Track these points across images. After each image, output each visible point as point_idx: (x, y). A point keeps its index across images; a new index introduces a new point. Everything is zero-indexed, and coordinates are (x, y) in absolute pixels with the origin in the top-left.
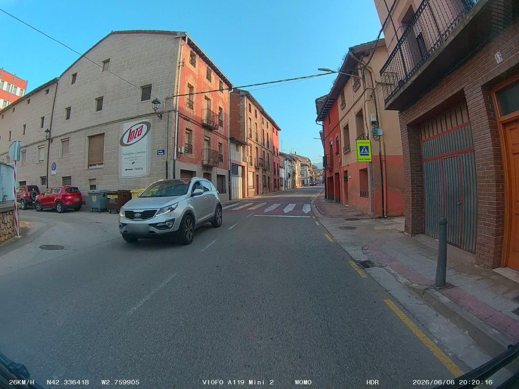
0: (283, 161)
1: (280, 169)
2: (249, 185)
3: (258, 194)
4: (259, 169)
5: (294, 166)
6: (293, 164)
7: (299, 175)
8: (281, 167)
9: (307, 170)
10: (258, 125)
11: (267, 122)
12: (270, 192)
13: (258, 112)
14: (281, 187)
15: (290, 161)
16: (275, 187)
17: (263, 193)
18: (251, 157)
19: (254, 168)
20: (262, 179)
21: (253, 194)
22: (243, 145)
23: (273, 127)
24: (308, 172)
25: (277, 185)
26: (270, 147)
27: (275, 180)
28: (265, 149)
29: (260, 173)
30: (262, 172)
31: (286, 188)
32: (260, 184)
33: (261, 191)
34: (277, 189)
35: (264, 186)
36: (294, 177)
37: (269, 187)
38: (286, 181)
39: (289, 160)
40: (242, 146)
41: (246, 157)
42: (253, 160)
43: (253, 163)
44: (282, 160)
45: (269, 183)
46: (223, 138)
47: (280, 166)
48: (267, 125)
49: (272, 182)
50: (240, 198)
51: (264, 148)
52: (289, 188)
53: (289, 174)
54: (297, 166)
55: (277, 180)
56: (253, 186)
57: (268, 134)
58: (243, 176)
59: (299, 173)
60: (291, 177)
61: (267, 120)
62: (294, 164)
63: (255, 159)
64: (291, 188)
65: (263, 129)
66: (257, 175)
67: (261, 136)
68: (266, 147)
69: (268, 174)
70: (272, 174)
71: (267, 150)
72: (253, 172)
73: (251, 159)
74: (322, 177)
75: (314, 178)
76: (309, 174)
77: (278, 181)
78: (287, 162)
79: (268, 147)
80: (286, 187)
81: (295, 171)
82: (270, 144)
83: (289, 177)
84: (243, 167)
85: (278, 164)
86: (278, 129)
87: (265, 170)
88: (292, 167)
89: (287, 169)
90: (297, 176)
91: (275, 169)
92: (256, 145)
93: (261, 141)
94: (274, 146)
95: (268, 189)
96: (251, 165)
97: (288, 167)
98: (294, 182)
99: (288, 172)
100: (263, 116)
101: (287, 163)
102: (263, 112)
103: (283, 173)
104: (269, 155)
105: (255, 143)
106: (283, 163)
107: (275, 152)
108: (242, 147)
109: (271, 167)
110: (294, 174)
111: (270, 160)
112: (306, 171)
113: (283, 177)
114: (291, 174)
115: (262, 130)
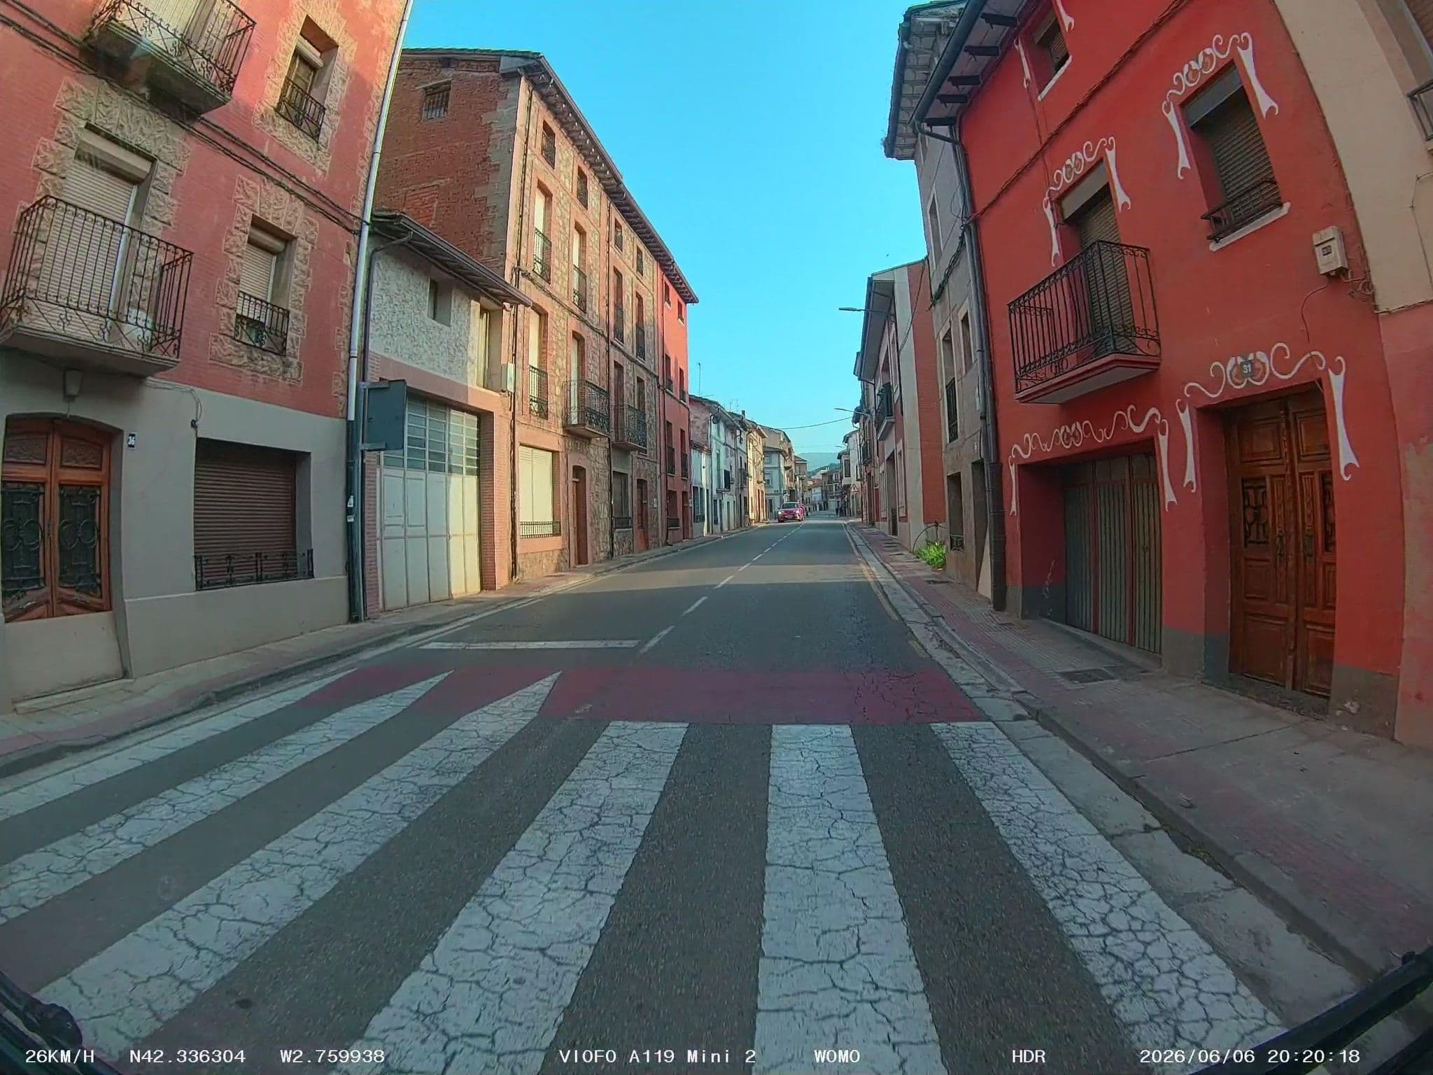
0: (704, 426)
1: (694, 454)
2: (523, 516)
3: (581, 558)
4: (590, 439)
5: (743, 447)
6: (741, 439)
7: (758, 482)
8: (699, 448)
9: (782, 466)
10: (592, 238)
11: (639, 252)
12: (647, 548)
13: (594, 188)
14: (696, 525)
15: (731, 428)
16: (672, 523)
17: (612, 553)
18: (542, 373)
19: (560, 431)
20: (606, 487)
21: (548, 565)
22: (483, 299)
23: (665, 278)
24: (784, 473)
25: (680, 516)
26: (647, 355)
27: (671, 495)
28: (628, 357)
29: (595, 458)
30: (609, 456)
31: (717, 528)
32: (596, 514)
33: (598, 543)
34: (679, 534)
35: (619, 520)
36: (742, 488)
37: (643, 525)
38: (715, 501)
39: (725, 422)
40: (478, 300)
41: (503, 362)
42: (555, 391)
43: (555, 406)
44: (699, 423)
45: (642, 506)
46: (308, 204)
47: (691, 442)
48: (640, 261)
49: (657, 503)
50: (458, 590)
51: (619, 349)
52: (725, 529)
53: (727, 473)
54: (753, 453)
55: (679, 496)
56: (556, 523)
57: (640, 298)
58: (483, 465)
59: (757, 475)
60: (733, 487)
61: (638, 242)
62: (744, 442)
63: (566, 387)
64: (732, 526)
65: (616, 270)
66: (579, 471)
67: (604, 293)
68: (629, 346)
69: (633, 467)
70: (659, 469)
71: (636, 362)
72: (553, 452)
73: (543, 386)
74: (818, 490)
75: (799, 493)
76: (786, 483)
77: (685, 500)
78: (718, 429)
79: (641, 352)
80: (716, 522)
81: (746, 465)
82: (648, 341)
83: (728, 485)
84: (484, 418)
85: (682, 431)
86: (688, 297)
87: (620, 449)
88: (736, 449)
89: (718, 455)
90: (752, 484)
91: (670, 452)
92: (574, 324)
93: (604, 315)
94: (668, 358)
95: (638, 533)
96: (543, 413)
97: (723, 449)
98: (743, 503)
99: (723, 467)
100: (616, 215)
101: (717, 433)
102: (617, 195)
103: (704, 471)
104: (646, 391)
105: (572, 312)
106: (703, 433)
107: (671, 382)
108: (475, 306)
109: (654, 439)
110: (744, 475)
111: (650, 410)
112: (777, 471)
113: (704, 486)
114: (733, 475)
115: (612, 272)
